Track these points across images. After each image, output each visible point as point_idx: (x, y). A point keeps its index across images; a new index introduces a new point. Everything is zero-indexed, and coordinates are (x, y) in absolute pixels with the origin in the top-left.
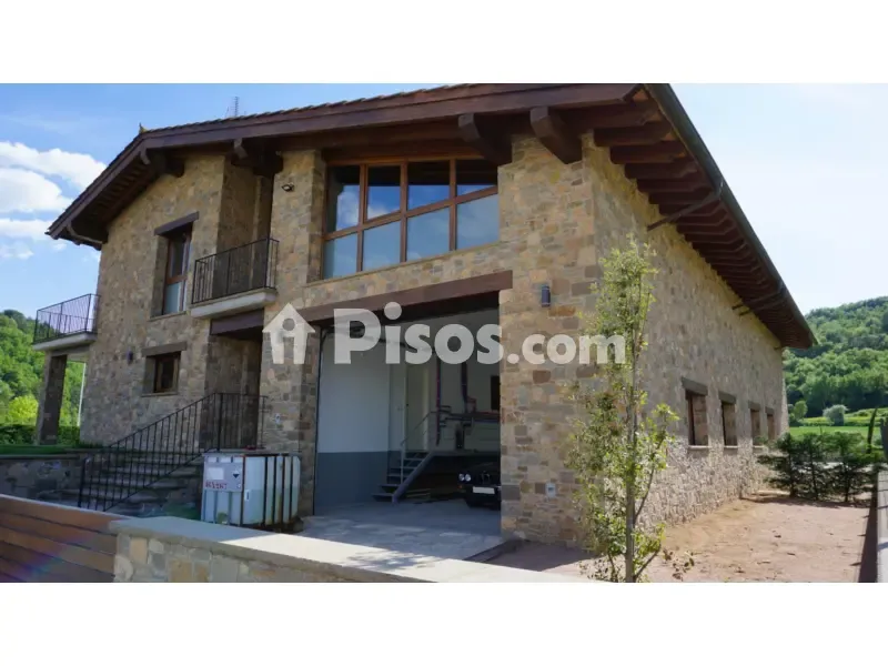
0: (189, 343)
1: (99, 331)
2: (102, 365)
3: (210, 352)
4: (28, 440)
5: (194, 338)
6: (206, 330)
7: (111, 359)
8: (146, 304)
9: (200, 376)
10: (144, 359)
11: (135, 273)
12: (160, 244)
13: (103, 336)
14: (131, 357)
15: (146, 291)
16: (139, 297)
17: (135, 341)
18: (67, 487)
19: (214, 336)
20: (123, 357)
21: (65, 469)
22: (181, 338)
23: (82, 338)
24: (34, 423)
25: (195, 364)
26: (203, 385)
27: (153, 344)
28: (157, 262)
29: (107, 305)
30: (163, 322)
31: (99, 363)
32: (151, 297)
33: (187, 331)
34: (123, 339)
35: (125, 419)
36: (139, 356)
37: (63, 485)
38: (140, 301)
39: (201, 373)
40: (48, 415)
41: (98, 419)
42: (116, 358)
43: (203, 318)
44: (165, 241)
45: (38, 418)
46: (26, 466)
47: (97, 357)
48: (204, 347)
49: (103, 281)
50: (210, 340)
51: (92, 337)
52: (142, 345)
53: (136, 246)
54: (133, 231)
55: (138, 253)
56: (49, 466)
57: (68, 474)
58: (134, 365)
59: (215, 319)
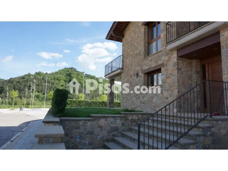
0: (165, 64)
1: (124, 68)
2: (126, 80)
3: (178, 65)
4: (106, 106)
5: (168, 61)
6: (175, 55)
7: (129, 77)
8: (142, 53)
9: (174, 77)
10: (143, 74)
11: (136, 44)
12: (145, 29)
13: (126, 70)
14: (137, 75)
15: (141, 48)
16: (138, 51)
17: (138, 69)
18: (123, 131)
19: (180, 57)
20: (134, 75)
21: (121, 122)
22: (160, 62)
23: (119, 71)
24: (107, 101)
25: (170, 72)
26: (176, 82)
27: (147, 68)
28: (144, 36)
29: (126, 58)
30: (150, 58)
31: (125, 79)
32: (143, 50)
33: (163, 58)
34: (133, 69)
35: (137, 99)
36: (140, 74)
37: (121, 130)
38: (139, 53)
39: (174, 76)
40: (110, 98)
41: (127, 99)
42: (131, 77)
43: (172, 50)
44: (146, 27)
45: (108, 99)
46: (106, 120)
47: (124, 77)
48: (175, 63)
49: (124, 51)
50: (178, 60)
51: (122, 71)
52: (141, 70)
53: (135, 33)
54: (133, 29)
55: (136, 36)
56: (115, 120)
57: (123, 124)
58: (139, 78)
59: (179, 49)
